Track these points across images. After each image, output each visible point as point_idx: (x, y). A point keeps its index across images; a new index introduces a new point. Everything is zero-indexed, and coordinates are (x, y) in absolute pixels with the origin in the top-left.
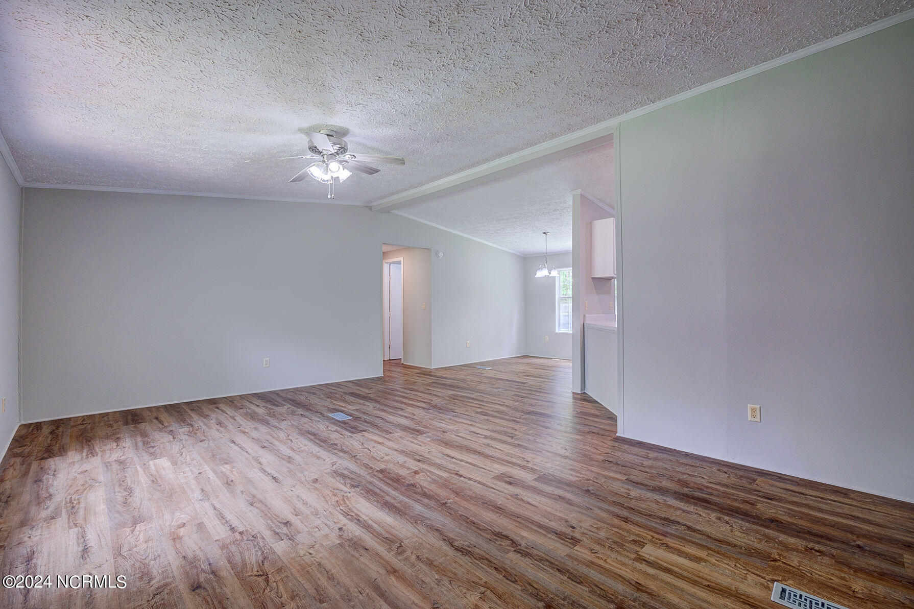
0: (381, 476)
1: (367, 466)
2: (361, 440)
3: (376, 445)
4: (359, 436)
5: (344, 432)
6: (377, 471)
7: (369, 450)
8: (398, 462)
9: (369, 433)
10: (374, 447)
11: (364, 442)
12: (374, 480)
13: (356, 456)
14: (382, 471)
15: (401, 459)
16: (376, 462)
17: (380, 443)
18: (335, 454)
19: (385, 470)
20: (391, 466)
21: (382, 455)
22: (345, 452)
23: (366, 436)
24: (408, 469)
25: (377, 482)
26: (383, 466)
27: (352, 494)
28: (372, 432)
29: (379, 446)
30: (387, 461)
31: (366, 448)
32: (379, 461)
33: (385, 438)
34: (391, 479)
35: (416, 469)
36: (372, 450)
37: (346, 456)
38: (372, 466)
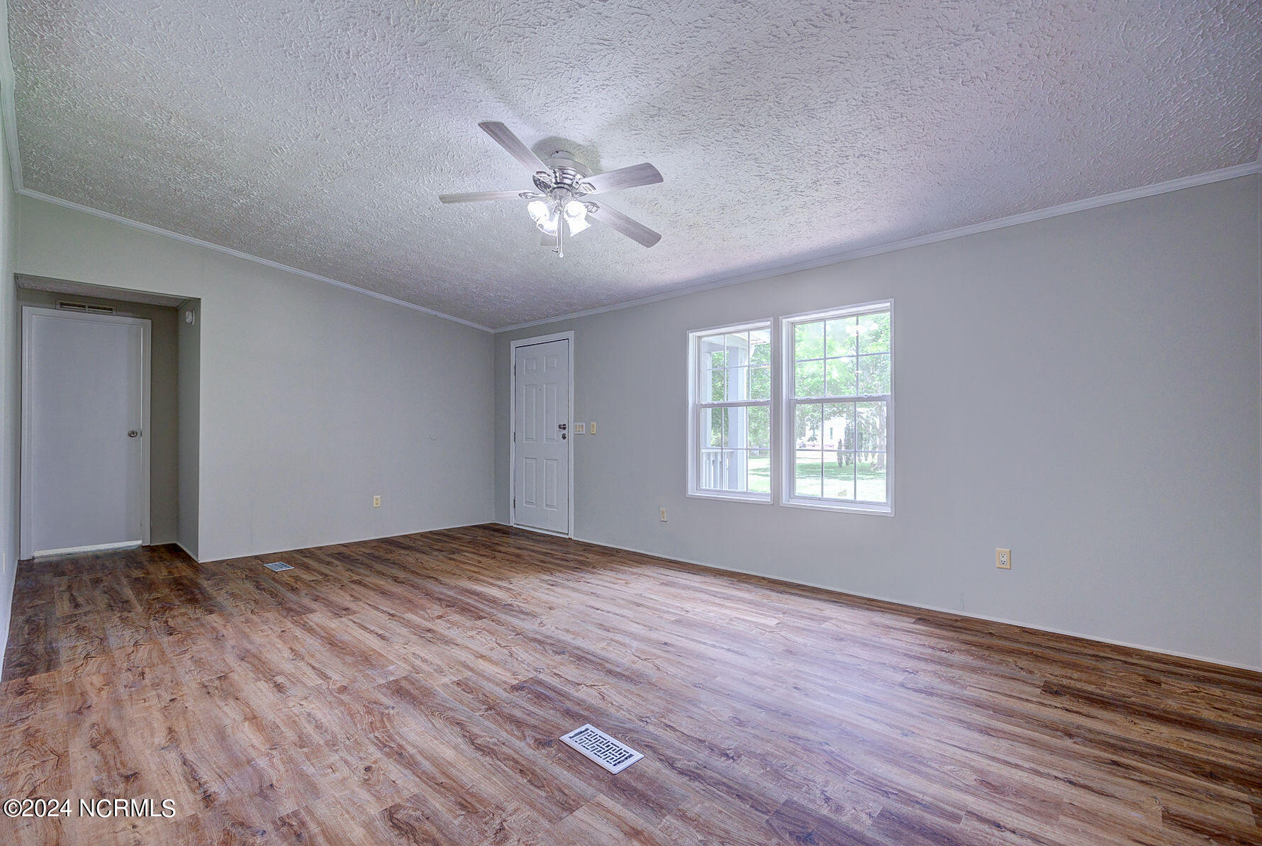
0: (482, 614)
1: (499, 622)
2: (516, 664)
3: (488, 653)
4: (525, 675)
5: (554, 682)
6: (485, 618)
7: (499, 645)
8: (458, 628)
9: (505, 682)
10: (492, 649)
11: (509, 659)
12: (489, 610)
13: (516, 635)
14: (480, 618)
15: (453, 633)
16: (487, 628)
17: (482, 657)
18: (548, 637)
19: (476, 619)
20: (469, 623)
21: (478, 637)
22: (535, 640)
23: (508, 674)
24: (448, 621)
25: (486, 608)
26: (479, 623)
27: (509, 600)
28: (498, 685)
29: (483, 651)
30: (472, 629)
31: (504, 647)
32: (484, 629)
33: (471, 670)
34: (470, 611)
35: (439, 620)
36: (495, 644)
37: (531, 635)
38: (492, 623)
